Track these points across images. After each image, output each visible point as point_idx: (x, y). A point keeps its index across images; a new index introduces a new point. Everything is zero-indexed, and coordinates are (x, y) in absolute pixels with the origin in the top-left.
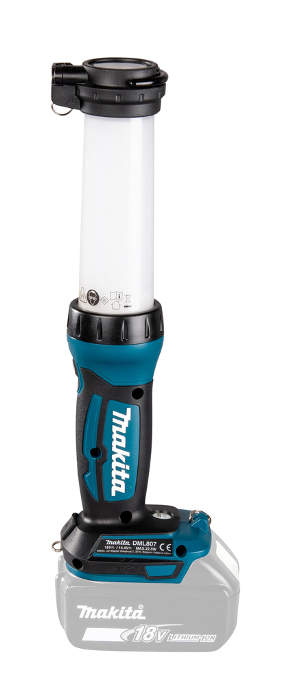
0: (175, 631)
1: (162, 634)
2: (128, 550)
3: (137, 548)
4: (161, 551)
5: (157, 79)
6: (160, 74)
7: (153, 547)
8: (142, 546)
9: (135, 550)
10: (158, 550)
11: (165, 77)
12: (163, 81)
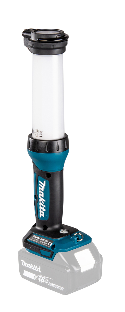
0: (51, 281)
1: (47, 281)
2: (38, 241)
3: (41, 241)
4: (48, 245)
5: (64, 38)
6: (64, 36)
7: (46, 242)
8: (43, 241)
9: (40, 242)
10: (47, 244)
11: (67, 37)
12: (67, 38)
